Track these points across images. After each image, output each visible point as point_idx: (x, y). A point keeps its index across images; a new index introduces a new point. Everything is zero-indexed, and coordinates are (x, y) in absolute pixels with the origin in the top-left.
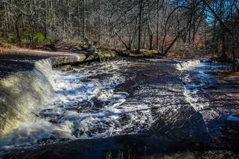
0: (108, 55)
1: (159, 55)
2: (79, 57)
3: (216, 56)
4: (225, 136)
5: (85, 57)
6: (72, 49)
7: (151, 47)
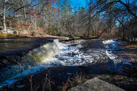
0: (77, 38)
1: (96, 38)
2: (68, 38)
3: (120, 38)
4: (124, 70)
6: (65, 36)
7: (93, 35)
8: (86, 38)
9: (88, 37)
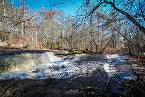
0: (79, 52)
1: (100, 52)
2: (67, 52)
3: (126, 53)
4: (122, 87)
5: (69, 52)
6: (65, 50)
7: (96, 49)
8: (88, 52)
9: (91, 51)
